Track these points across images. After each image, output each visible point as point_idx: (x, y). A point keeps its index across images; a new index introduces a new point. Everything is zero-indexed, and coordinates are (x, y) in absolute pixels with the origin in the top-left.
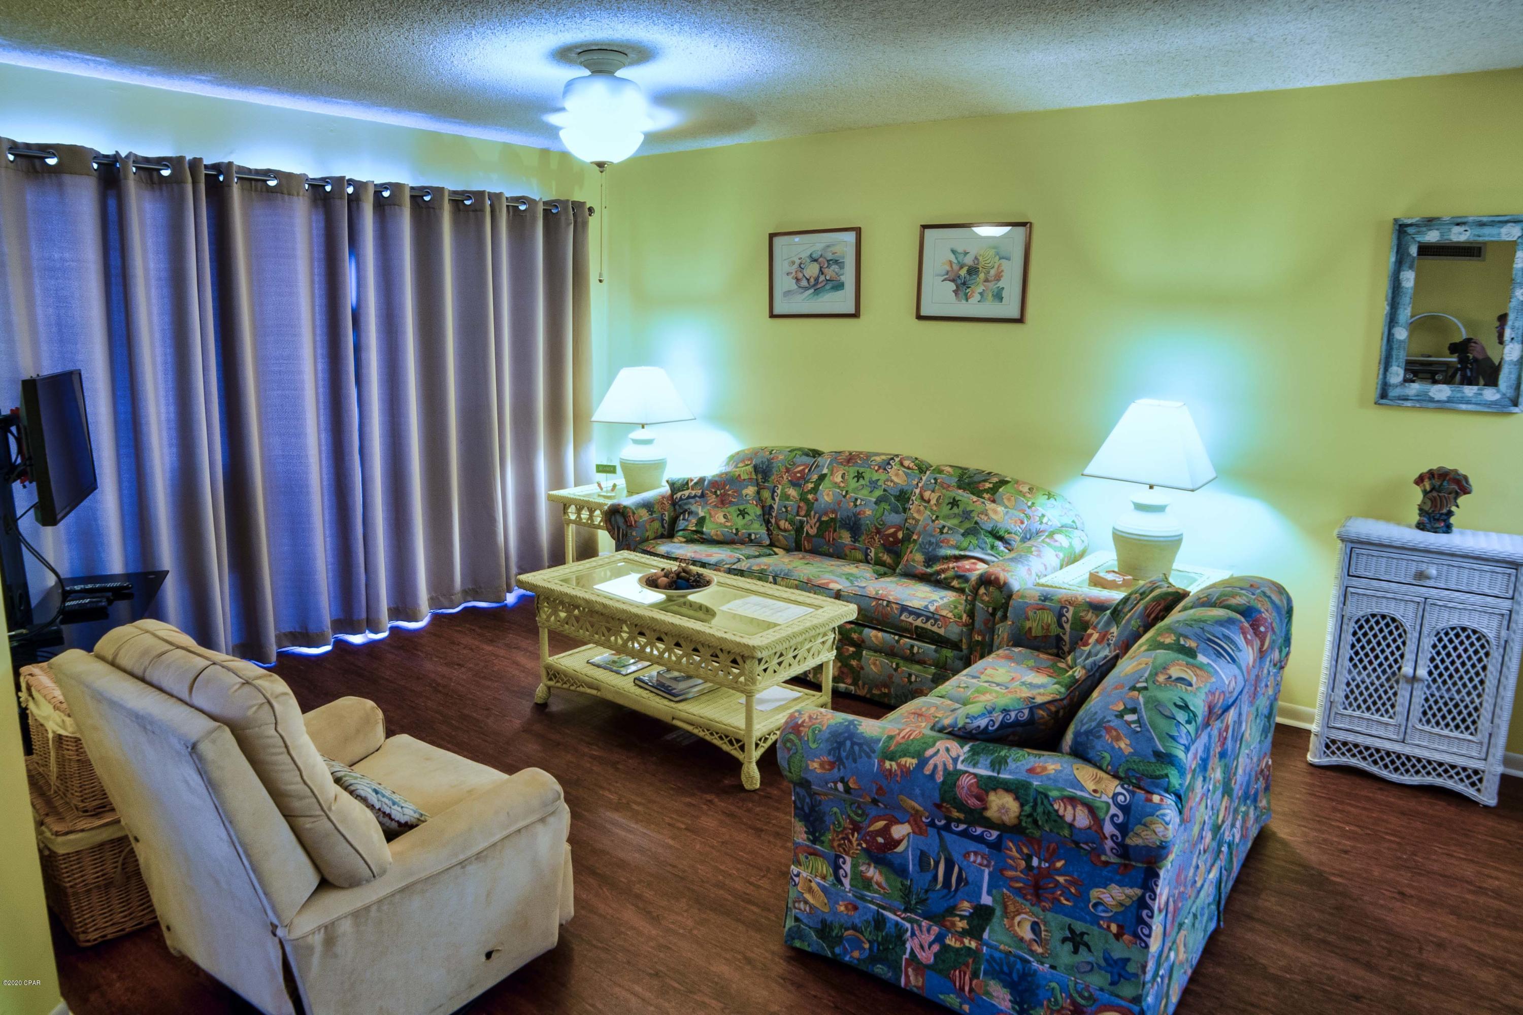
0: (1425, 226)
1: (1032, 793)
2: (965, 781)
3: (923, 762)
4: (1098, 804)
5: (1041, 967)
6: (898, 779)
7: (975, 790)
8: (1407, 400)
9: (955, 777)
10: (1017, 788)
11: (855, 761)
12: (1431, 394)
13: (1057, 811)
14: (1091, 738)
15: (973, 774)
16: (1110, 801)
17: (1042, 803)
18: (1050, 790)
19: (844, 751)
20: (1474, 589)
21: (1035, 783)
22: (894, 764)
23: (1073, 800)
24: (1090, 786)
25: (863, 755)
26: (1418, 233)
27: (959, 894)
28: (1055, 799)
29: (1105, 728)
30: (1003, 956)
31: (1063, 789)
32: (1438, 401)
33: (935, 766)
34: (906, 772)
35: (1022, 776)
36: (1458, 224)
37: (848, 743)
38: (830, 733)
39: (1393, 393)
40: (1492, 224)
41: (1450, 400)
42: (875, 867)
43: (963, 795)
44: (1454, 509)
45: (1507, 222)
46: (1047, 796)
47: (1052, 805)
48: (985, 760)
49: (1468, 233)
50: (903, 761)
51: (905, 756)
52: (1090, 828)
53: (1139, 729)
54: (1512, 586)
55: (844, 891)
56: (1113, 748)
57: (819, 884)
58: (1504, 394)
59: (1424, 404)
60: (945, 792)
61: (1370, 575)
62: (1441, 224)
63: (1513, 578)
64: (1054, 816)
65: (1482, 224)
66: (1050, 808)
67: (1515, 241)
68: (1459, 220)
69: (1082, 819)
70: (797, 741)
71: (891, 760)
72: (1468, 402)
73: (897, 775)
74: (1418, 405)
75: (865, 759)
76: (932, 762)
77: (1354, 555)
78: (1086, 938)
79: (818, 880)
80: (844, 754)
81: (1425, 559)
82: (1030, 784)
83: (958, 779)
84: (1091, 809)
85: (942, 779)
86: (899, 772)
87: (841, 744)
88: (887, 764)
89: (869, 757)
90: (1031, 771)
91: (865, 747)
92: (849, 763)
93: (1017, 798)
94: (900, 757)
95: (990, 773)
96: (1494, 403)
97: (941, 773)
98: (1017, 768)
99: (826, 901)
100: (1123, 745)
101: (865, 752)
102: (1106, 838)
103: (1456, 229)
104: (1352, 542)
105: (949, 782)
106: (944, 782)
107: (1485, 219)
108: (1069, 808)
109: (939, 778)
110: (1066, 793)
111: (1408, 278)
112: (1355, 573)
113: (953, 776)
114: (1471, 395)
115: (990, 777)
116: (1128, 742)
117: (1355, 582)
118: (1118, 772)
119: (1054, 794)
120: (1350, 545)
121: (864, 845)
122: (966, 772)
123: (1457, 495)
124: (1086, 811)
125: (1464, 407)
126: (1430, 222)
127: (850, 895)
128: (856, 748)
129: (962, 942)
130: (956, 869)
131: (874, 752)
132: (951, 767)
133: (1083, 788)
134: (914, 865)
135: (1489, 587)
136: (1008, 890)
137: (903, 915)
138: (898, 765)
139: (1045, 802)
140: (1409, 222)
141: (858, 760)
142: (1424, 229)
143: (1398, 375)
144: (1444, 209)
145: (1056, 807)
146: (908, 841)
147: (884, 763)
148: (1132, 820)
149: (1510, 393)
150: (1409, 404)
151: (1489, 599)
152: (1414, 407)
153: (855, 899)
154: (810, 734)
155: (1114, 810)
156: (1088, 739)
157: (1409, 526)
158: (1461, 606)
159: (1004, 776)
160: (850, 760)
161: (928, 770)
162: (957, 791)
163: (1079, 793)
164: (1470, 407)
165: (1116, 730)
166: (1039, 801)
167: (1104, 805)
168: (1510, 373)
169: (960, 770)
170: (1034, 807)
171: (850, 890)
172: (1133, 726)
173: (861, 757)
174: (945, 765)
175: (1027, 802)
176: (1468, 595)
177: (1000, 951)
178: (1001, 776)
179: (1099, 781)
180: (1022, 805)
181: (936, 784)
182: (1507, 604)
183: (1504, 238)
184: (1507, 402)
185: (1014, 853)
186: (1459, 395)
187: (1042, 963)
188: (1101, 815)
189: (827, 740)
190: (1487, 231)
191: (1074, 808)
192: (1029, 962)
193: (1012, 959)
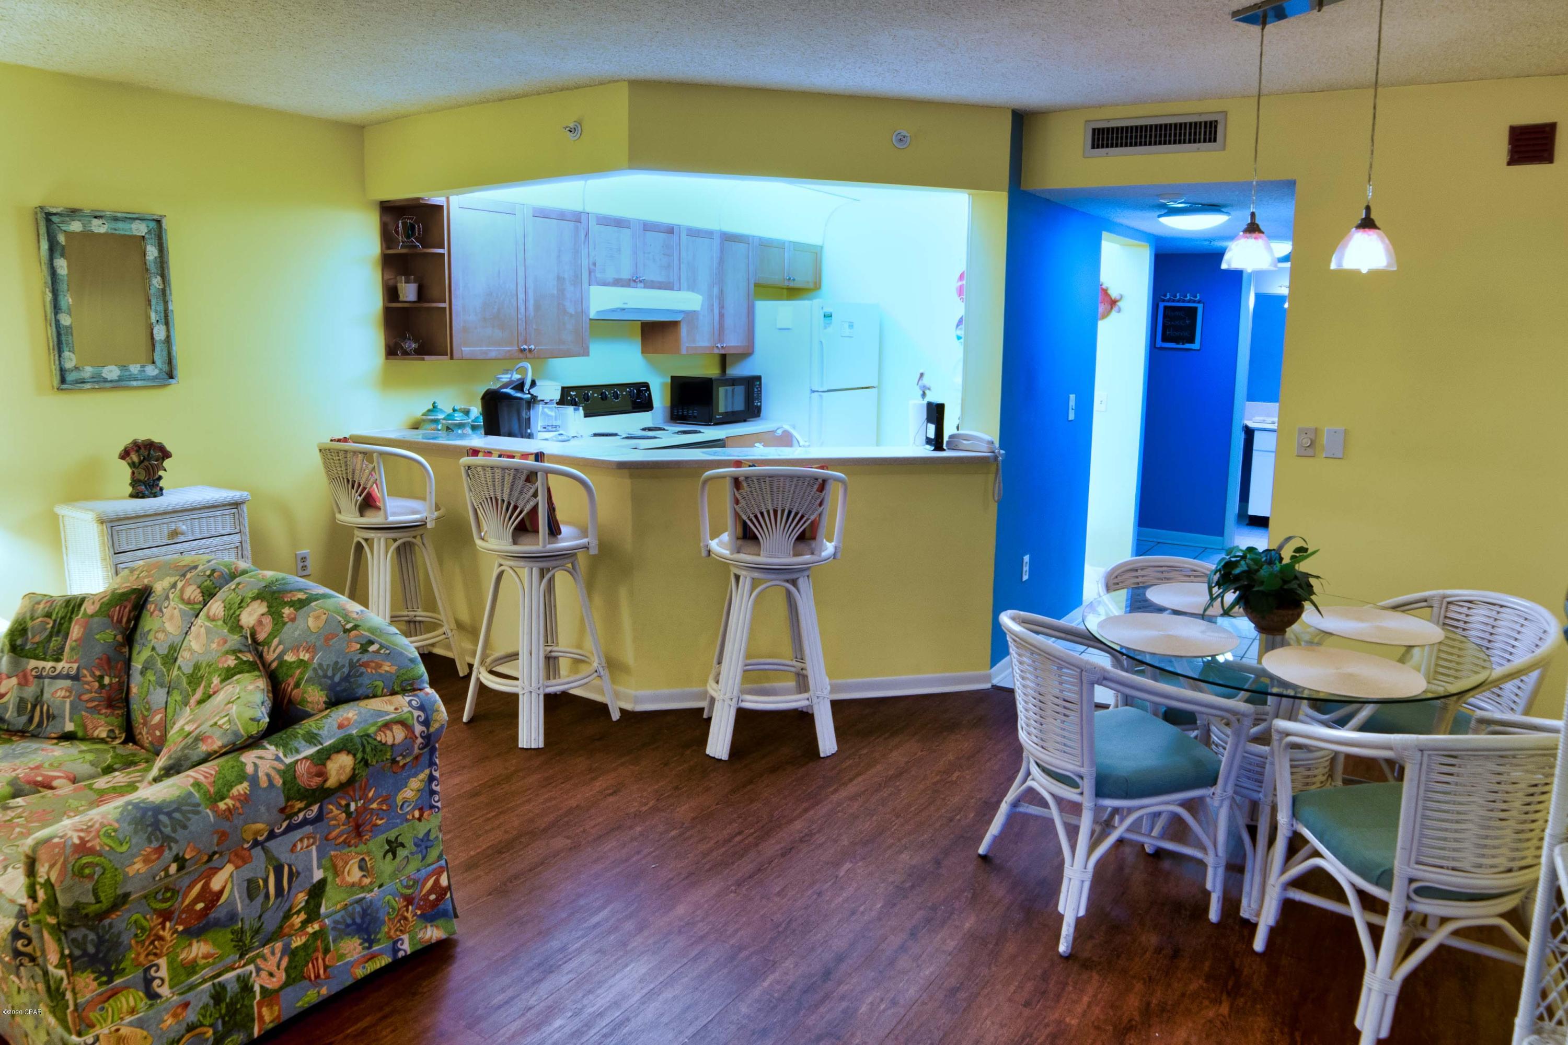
0: (68, 216)
1: (358, 741)
2: (301, 769)
3: (254, 780)
4: (405, 716)
5: (372, 894)
6: (240, 811)
7: (314, 770)
8: (83, 382)
9: (292, 772)
10: (344, 745)
11: (185, 827)
12: (104, 375)
13: (380, 742)
14: (352, 680)
15: (304, 758)
16: (410, 709)
17: (368, 743)
18: (368, 729)
19: (166, 826)
20: (213, 533)
21: (354, 732)
22: (228, 801)
23: (387, 726)
24: (391, 708)
25: (190, 815)
26: (63, 222)
27: (293, 891)
28: (375, 733)
29: (361, 665)
30: (343, 912)
31: (376, 723)
32: (111, 381)
33: (268, 775)
34: (245, 799)
35: (340, 734)
36: (96, 217)
37: (163, 818)
38: (129, 824)
39: (70, 377)
40: (125, 219)
41: (120, 379)
42: (198, 942)
43: (306, 782)
44: (161, 473)
45: (137, 219)
46: (368, 736)
47: (375, 739)
48: (300, 743)
49: (106, 226)
50: (234, 791)
51: (232, 787)
52: (406, 738)
53: (388, 652)
54: (237, 522)
55: (168, 999)
56: (381, 675)
57: (131, 1024)
58: (161, 369)
59: (102, 385)
60: (289, 790)
61: (133, 547)
62: (82, 216)
63: (237, 516)
64: (379, 747)
65: (116, 219)
66: (375, 743)
67: (143, 237)
68: (98, 214)
69: (399, 734)
70: (97, 860)
71: (222, 799)
72: (136, 379)
73: (238, 808)
74: (97, 387)
75: (195, 818)
76: (260, 774)
77: (115, 533)
78: (400, 840)
79: (128, 1019)
80: (168, 831)
81: (173, 520)
82: (351, 735)
83: (295, 771)
84: (402, 723)
85: (281, 782)
86: (238, 804)
87: (156, 825)
88: (222, 805)
89: (197, 813)
90: (340, 726)
91: (184, 808)
92: (180, 834)
93: (349, 752)
94: (228, 791)
95: (315, 749)
96: (155, 378)
97: (277, 777)
98: (329, 731)
99: (145, 1033)
100: (387, 668)
101: (189, 812)
102: (417, 738)
103: (96, 222)
104: (111, 521)
105: (289, 779)
106: (284, 783)
107: (119, 215)
108: (388, 733)
109: (278, 781)
110: (380, 724)
111: (62, 265)
112: (120, 550)
113: (289, 773)
114: (136, 372)
115: (318, 751)
116: (389, 664)
117: (122, 557)
118: (393, 689)
119: (372, 730)
120: (110, 525)
121: (180, 928)
122: (297, 761)
123: (163, 460)
124: (400, 727)
125: (134, 383)
126: (73, 213)
127: (175, 997)
128: (177, 815)
129: (308, 933)
130: (286, 869)
131: (199, 805)
132: (281, 767)
133: (387, 713)
134: (242, 902)
135: (223, 529)
136: (335, 850)
137: (242, 963)
138: (233, 798)
139: (370, 740)
140: (54, 211)
141: (188, 823)
142: (68, 219)
143: (71, 360)
144: (85, 202)
145: (379, 738)
146: (232, 881)
147: (218, 807)
148: (429, 713)
149: (166, 368)
150: (88, 386)
151: (225, 538)
152: (94, 388)
153: (182, 997)
154: (108, 841)
155: (416, 713)
156: (350, 683)
157: (124, 498)
158: (208, 551)
159: (327, 743)
160: (180, 831)
161: (264, 783)
162: (299, 781)
163: (388, 718)
164: (140, 383)
165: (372, 661)
166: (365, 742)
167: (408, 715)
168: (162, 350)
169: (291, 763)
170: (364, 751)
171: (173, 993)
172: (382, 651)
173: (189, 819)
174: (274, 768)
175: (357, 750)
176: (211, 540)
177: (339, 911)
178: (325, 745)
179: (391, 703)
180: (354, 755)
181: (278, 788)
182: (237, 538)
183: (136, 233)
184: (166, 376)
185: (336, 812)
186: (127, 373)
187: (372, 891)
188: (410, 722)
189: (136, 832)
190: (120, 225)
191: (391, 730)
192: (364, 898)
193: (350, 908)
